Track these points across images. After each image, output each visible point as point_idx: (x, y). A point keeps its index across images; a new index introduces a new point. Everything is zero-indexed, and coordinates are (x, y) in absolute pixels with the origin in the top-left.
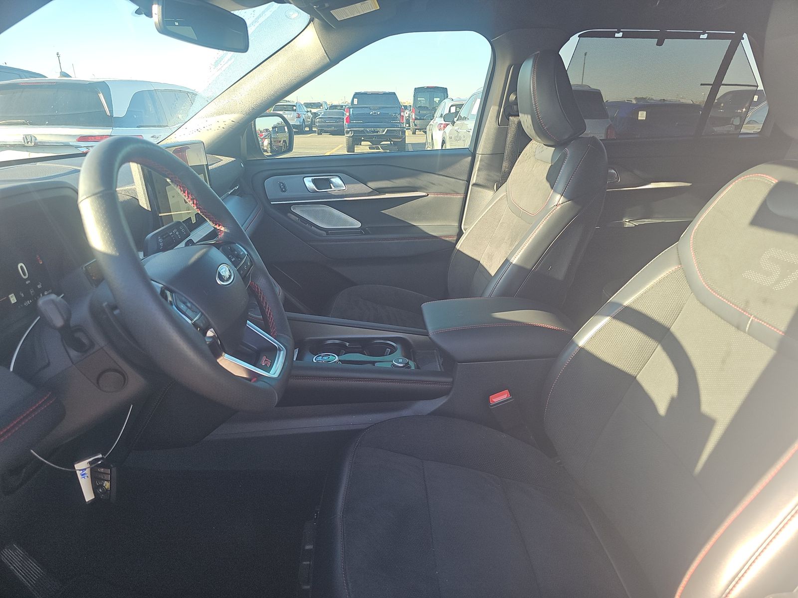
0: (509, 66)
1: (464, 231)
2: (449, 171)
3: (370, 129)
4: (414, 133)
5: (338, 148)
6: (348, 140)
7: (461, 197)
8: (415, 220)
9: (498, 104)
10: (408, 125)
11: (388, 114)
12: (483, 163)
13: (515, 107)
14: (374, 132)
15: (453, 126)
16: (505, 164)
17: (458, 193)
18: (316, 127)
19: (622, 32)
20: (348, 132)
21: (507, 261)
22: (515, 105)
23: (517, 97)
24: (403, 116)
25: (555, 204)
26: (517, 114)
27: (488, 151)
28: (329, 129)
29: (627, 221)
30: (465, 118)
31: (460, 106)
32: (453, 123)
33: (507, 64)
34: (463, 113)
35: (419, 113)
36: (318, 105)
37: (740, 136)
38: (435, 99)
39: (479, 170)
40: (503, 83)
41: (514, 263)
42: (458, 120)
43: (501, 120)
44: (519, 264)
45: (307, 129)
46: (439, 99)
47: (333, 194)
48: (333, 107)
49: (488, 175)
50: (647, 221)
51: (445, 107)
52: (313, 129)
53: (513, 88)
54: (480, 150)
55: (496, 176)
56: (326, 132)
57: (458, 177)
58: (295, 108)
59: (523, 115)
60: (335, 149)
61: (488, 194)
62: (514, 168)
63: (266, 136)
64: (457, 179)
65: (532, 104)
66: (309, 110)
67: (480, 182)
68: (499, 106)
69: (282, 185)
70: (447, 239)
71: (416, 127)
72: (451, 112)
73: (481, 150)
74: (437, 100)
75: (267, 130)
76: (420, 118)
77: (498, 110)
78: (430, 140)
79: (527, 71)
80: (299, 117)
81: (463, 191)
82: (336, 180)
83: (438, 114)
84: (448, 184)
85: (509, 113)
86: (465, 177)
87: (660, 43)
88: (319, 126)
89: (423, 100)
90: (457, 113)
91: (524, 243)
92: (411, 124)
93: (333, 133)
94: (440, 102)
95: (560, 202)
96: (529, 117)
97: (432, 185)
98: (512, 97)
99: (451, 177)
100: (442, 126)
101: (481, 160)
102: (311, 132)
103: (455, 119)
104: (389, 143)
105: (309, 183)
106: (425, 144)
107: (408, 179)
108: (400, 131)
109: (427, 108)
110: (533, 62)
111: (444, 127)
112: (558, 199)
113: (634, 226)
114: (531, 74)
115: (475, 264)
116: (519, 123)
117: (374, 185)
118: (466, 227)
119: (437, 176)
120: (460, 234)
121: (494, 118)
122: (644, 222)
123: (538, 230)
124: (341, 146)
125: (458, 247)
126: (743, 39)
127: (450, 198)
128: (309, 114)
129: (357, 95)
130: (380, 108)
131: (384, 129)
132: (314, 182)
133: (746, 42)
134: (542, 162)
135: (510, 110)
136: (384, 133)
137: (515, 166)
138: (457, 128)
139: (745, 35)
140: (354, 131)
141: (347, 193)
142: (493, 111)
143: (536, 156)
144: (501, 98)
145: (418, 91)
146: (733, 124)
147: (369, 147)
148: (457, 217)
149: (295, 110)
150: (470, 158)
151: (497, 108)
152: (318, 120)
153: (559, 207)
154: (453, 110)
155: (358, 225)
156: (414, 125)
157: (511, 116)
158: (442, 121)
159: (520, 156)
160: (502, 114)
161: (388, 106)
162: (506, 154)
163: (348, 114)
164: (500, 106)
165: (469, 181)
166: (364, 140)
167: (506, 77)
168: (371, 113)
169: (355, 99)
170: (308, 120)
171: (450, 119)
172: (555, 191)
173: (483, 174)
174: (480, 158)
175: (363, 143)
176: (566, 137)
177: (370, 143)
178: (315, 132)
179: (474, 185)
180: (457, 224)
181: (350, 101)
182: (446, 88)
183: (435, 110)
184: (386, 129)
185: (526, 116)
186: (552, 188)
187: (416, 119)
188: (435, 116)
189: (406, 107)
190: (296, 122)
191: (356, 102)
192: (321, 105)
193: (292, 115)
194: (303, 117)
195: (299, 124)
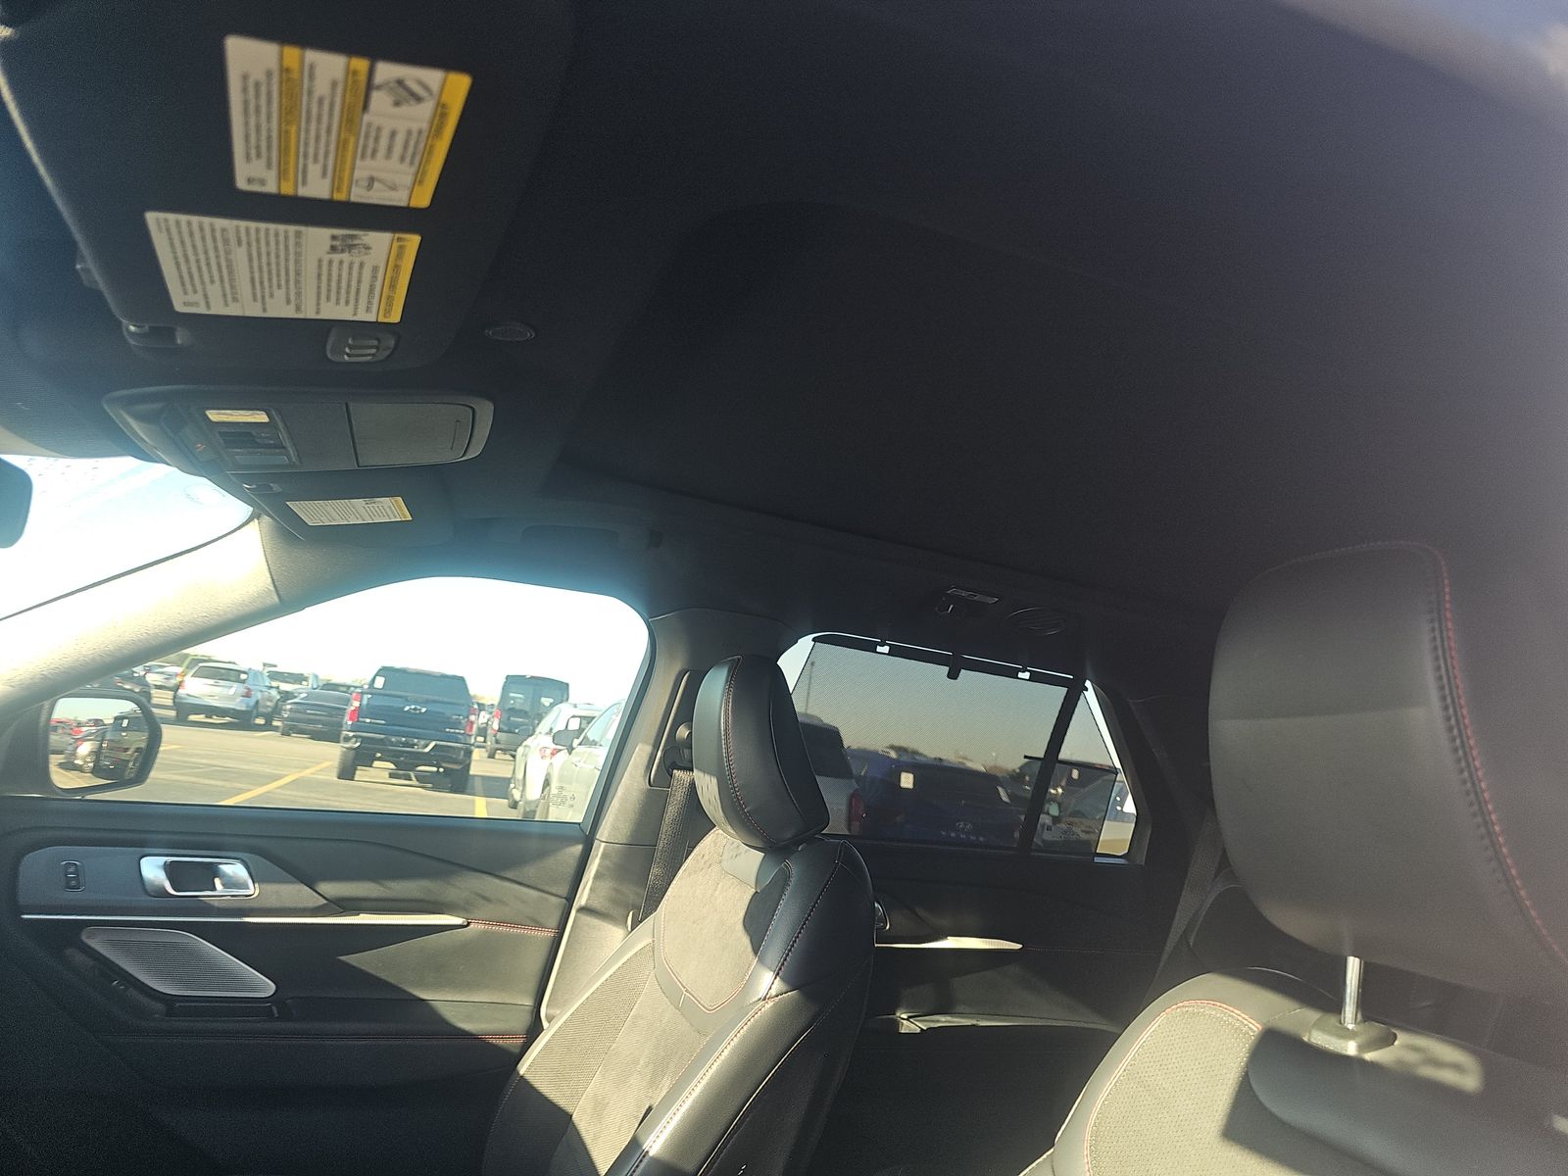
0: (680, 673)
1: (545, 1024)
2: (530, 872)
3: (398, 738)
4: (492, 756)
5: (318, 768)
6: (344, 754)
7: (548, 934)
8: (426, 986)
9: (652, 741)
10: (481, 739)
11: (443, 714)
12: (608, 862)
13: (686, 751)
14: (406, 745)
15: (570, 753)
16: (655, 870)
17: (538, 924)
18: (283, 719)
19: (888, 645)
20: (347, 739)
21: (634, 1144)
22: (687, 748)
23: (691, 733)
24: (472, 723)
25: (762, 993)
26: (689, 765)
27: (624, 833)
28: (311, 727)
29: (904, 1016)
30: (594, 743)
31: (589, 719)
32: (571, 749)
33: (677, 667)
34: (592, 733)
35: (509, 719)
36: (299, 678)
37: (1097, 860)
38: (543, 700)
39: (598, 876)
40: (666, 700)
41: (651, 1154)
42: (580, 744)
43: (655, 774)
44: (666, 1157)
45: (260, 721)
46: (551, 700)
47: (216, 904)
48: (330, 686)
49: (616, 890)
50: (943, 1021)
51: (559, 717)
52: (275, 723)
53: (686, 714)
54: (604, 833)
55: (632, 893)
56: (301, 732)
57: (547, 888)
58: (243, 677)
59: (701, 774)
60: (312, 770)
61: (613, 935)
62: (674, 882)
63: (91, 734)
64: (543, 891)
65: (720, 757)
66: (274, 684)
67: (596, 905)
68: (654, 746)
69: (71, 870)
70: (500, 1042)
71: (498, 746)
72: (570, 728)
73: (606, 833)
74: (546, 701)
75: (97, 722)
76: (507, 728)
77: (652, 753)
78: (520, 775)
79: (715, 687)
80: (248, 695)
81: (553, 921)
82: (235, 870)
83: (544, 726)
84: (523, 902)
85: (674, 762)
86: (563, 890)
87: (953, 675)
88: (287, 719)
89: (520, 698)
90: (581, 730)
91: (683, 1097)
92: (488, 739)
93: (317, 736)
94: (552, 705)
95: (773, 992)
96: (714, 781)
97: (483, 902)
98: (683, 732)
99: (529, 886)
100: (548, 752)
101: (604, 856)
102: (268, 727)
103: (576, 742)
104: (435, 769)
105: (153, 869)
106: (508, 781)
107: (425, 883)
108: (461, 749)
109: (526, 712)
110: (729, 672)
111: (553, 754)
112: (768, 984)
113: (919, 1030)
114: (724, 692)
115: (560, 1122)
116: (693, 785)
117: (332, 889)
118: (552, 1012)
119: (497, 881)
120: (535, 1029)
121: (642, 770)
122: (938, 1021)
123: (719, 1062)
124: (327, 764)
125: (523, 1068)
126: (1087, 690)
127: (523, 936)
128: (274, 692)
129: (384, 671)
130: (426, 702)
131: (427, 742)
132: (171, 870)
133: (1090, 695)
134: (735, 880)
135: (675, 757)
136: (427, 750)
137: (676, 878)
138: (578, 759)
139: (1088, 684)
140: (360, 737)
141: (255, 905)
142: (639, 754)
143: (722, 864)
144: (660, 728)
145: (513, 682)
146: (1048, 814)
147: (390, 774)
148: (532, 985)
149: (243, 682)
150: (580, 847)
151: (648, 749)
152: (289, 707)
153: (770, 1004)
154: (574, 725)
155: (268, 988)
156: (494, 741)
157: (678, 769)
158: (548, 741)
159: (690, 858)
160: (660, 763)
161: (445, 700)
162: (661, 845)
163: (356, 704)
164: (656, 747)
165: (571, 899)
166: (379, 759)
167: (673, 690)
168: (407, 708)
169: (378, 678)
170: (269, 704)
171: (565, 740)
172: (761, 961)
173: (606, 886)
174: (601, 850)
175: (376, 764)
176: (788, 835)
177: (392, 766)
178: (276, 729)
179: (582, 910)
180: (529, 1002)
181: (369, 679)
182: (567, 684)
183: (540, 717)
184: (433, 744)
185: (707, 777)
186: (756, 951)
187: (500, 730)
188: (538, 730)
189: (482, 707)
190: (239, 704)
191: (380, 682)
192: (306, 679)
193: (235, 689)
194: (259, 696)
195: (243, 709)
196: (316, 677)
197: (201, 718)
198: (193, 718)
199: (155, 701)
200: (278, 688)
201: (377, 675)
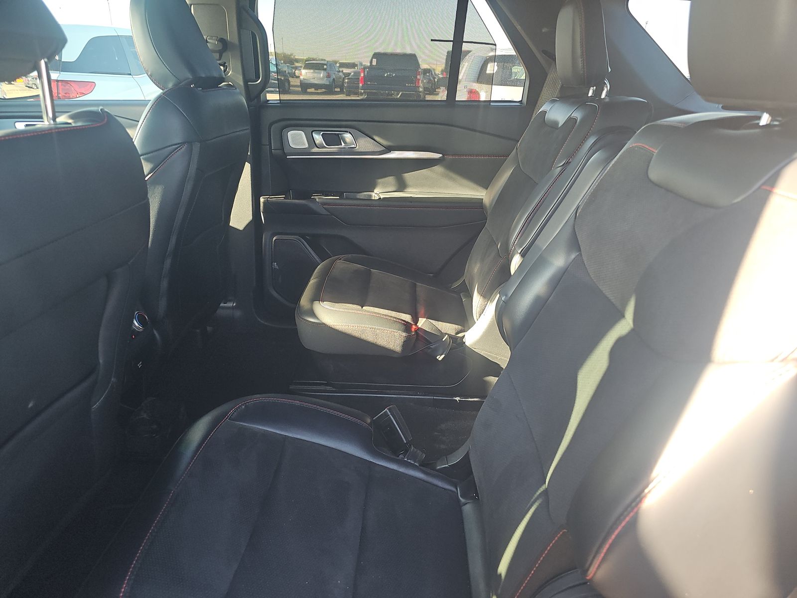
3: (384, 91)
14: (388, 94)
20: (362, 94)
24: (419, 80)
80: (329, 76)
108: (415, 95)
129: (376, 55)
130: (395, 70)
131: (398, 92)
136: (398, 96)
140: (367, 92)
149: (326, 69)
168: (386, 75)
181: (370, 61)
184: (401, 93)
190: (325, 82)
191: (374, 62)
192: (356, 65)
193: (322, 74)
194: (334, 76)
195: (328, 83)
196: (361, 64)
197: (312, 90)
198: (309, 90)
199: (291, 83)
200: (342, 71)
201: (372, 58)
